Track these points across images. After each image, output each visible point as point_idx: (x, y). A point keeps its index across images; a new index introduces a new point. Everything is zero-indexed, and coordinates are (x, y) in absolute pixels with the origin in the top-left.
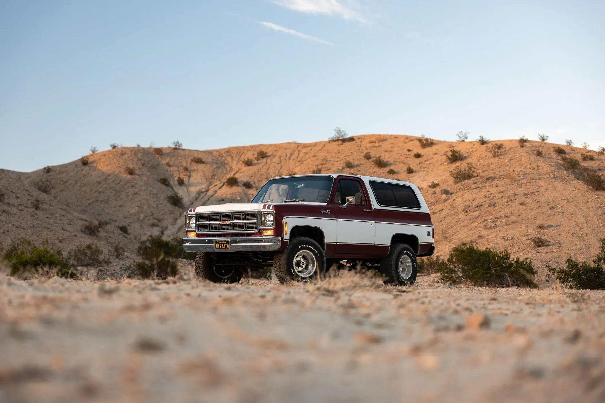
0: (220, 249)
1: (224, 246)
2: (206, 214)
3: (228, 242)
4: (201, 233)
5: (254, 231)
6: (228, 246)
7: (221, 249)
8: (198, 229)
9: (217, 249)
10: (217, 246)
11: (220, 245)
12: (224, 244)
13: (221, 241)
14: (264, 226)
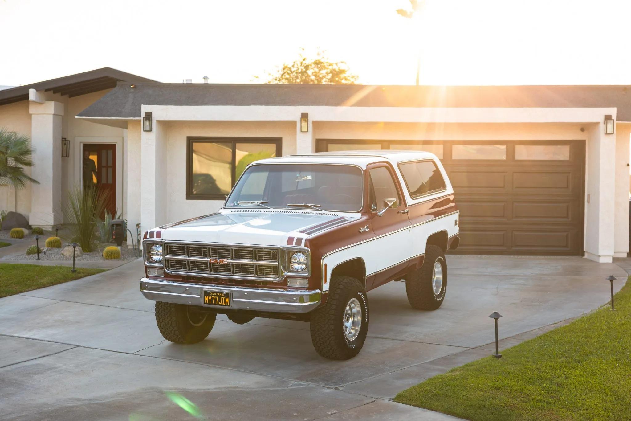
0: (212, 304)
1: (219, 301)
2: (181, 244)
3: (227, 295)
4: (173, 272)
5: (272, 279)
6: (227, 301)
7: (215, 304)
8: (168, 267)
9: (207, 303)
10: (206, 299)
11: (212, 299)
12: (219, 297)
13: (214, 292)
14: (290, 271)
